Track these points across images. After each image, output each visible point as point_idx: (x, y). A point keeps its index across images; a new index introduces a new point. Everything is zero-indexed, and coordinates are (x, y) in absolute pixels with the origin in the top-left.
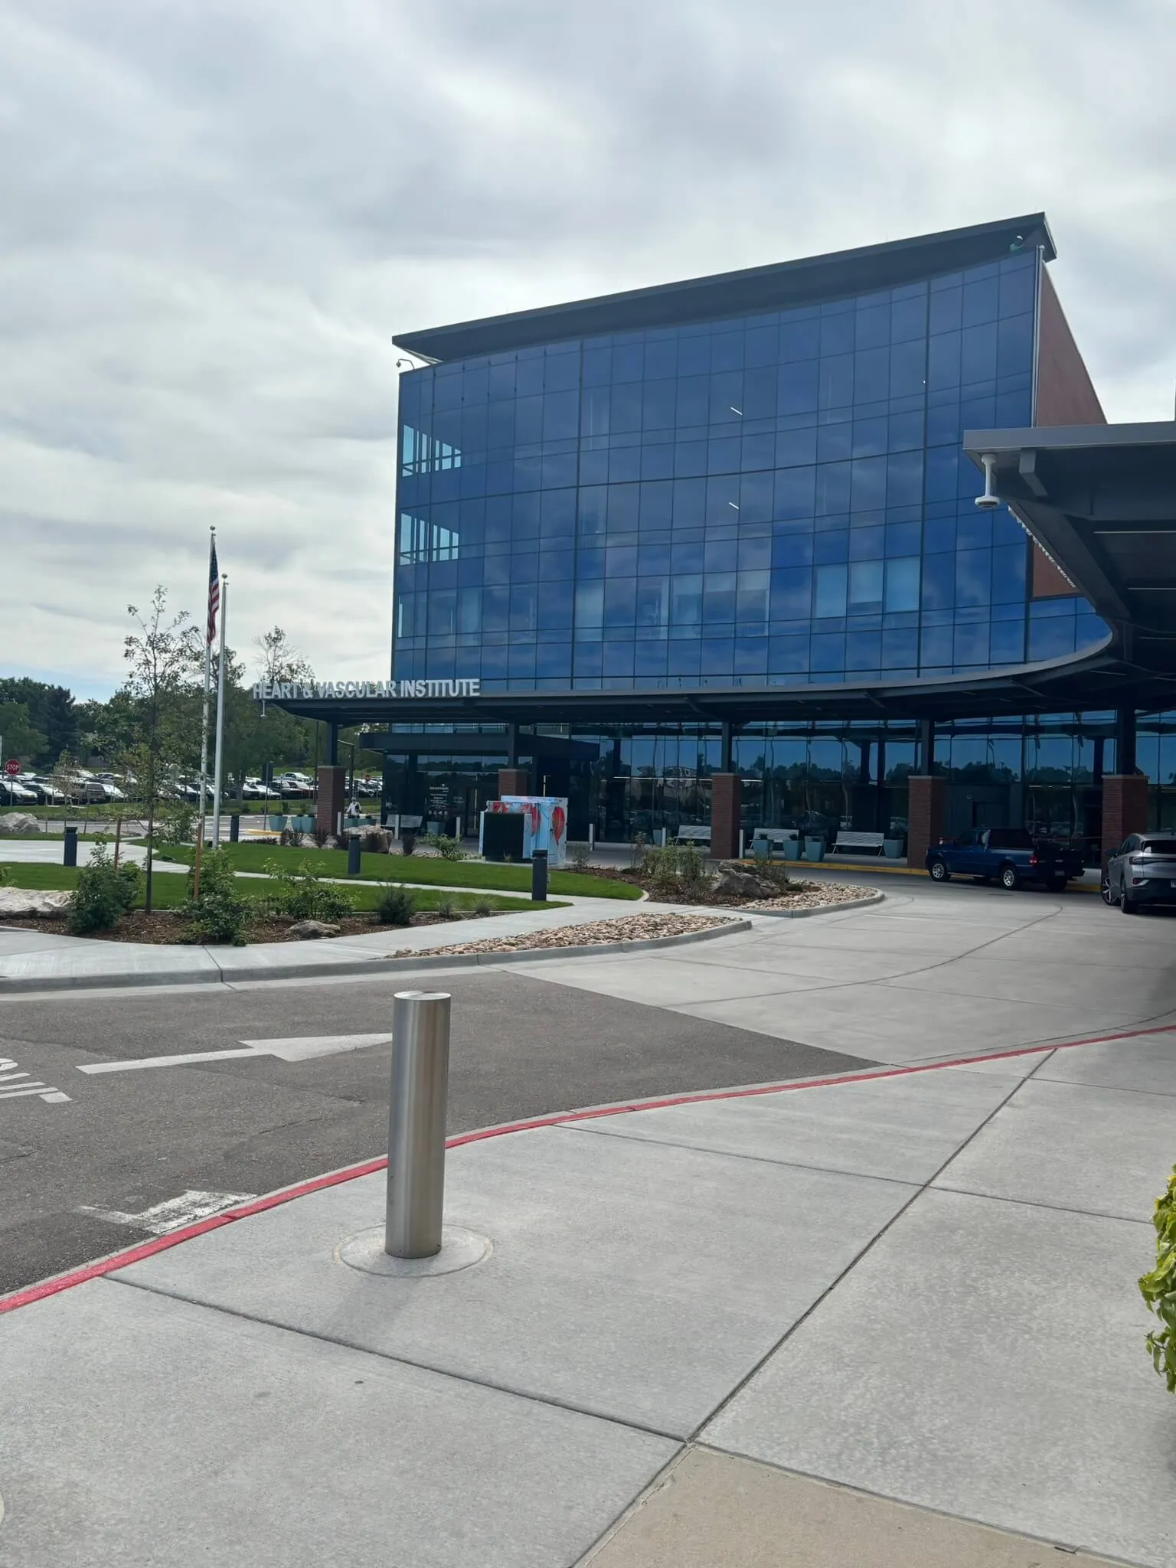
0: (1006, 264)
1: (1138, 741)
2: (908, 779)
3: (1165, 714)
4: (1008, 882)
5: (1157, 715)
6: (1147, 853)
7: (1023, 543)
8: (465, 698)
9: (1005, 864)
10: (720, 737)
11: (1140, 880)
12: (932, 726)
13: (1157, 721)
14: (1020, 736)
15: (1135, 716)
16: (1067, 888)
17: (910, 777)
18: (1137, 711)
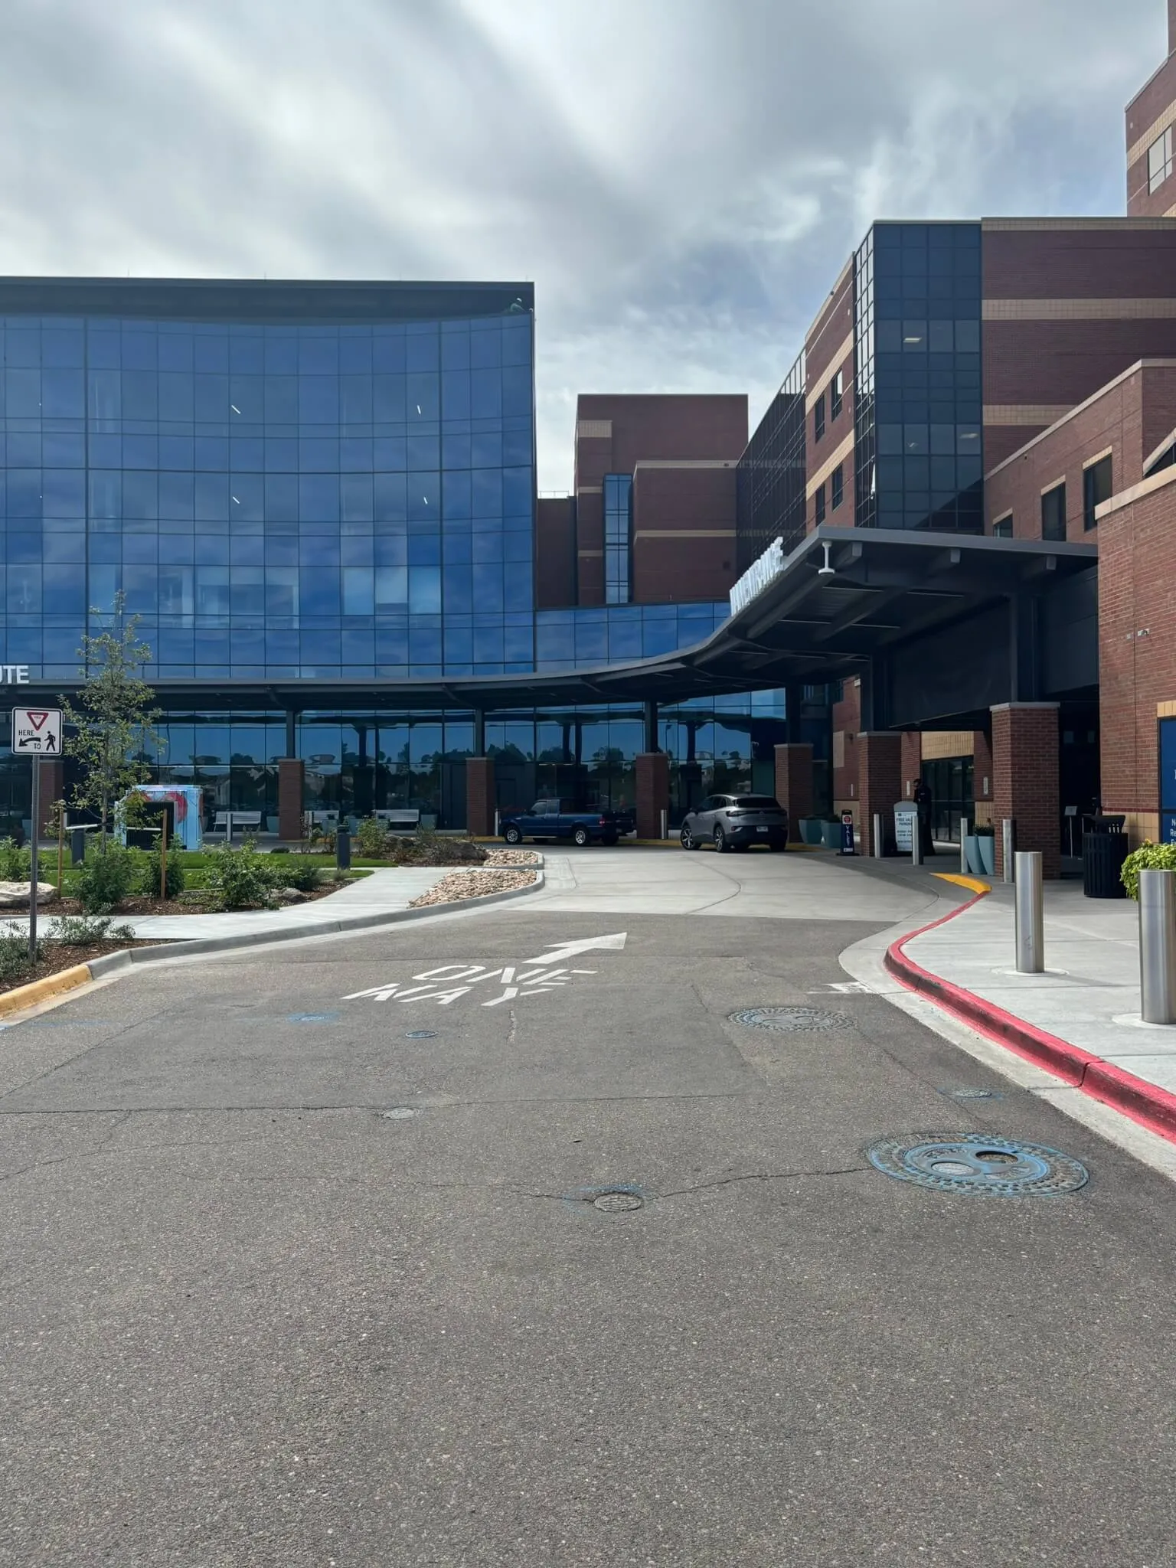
0: (507, 321)
1: (659, 725)
2: (465, 761)
3: (681, 704)
4: (580, 841)
5: (676, 705)
6: (733, 809)
7: (529, 562)
8: (9, 686)
9: (577, 827)
10: (284, 725)
11: (736, 827)
12: (483, 715)
13: (676, 710)
14: (532, 723)
15: (657, 707)
16: (619, 843)
17: (467, 759)
18: (658, 704)
